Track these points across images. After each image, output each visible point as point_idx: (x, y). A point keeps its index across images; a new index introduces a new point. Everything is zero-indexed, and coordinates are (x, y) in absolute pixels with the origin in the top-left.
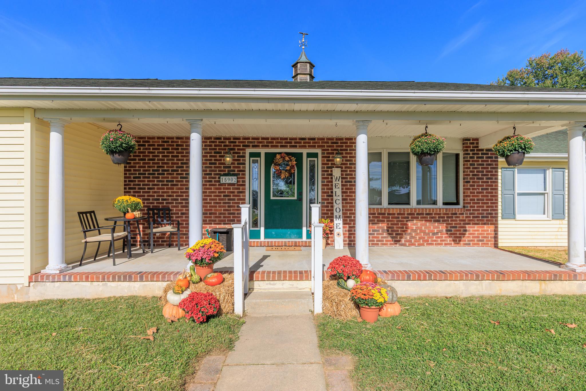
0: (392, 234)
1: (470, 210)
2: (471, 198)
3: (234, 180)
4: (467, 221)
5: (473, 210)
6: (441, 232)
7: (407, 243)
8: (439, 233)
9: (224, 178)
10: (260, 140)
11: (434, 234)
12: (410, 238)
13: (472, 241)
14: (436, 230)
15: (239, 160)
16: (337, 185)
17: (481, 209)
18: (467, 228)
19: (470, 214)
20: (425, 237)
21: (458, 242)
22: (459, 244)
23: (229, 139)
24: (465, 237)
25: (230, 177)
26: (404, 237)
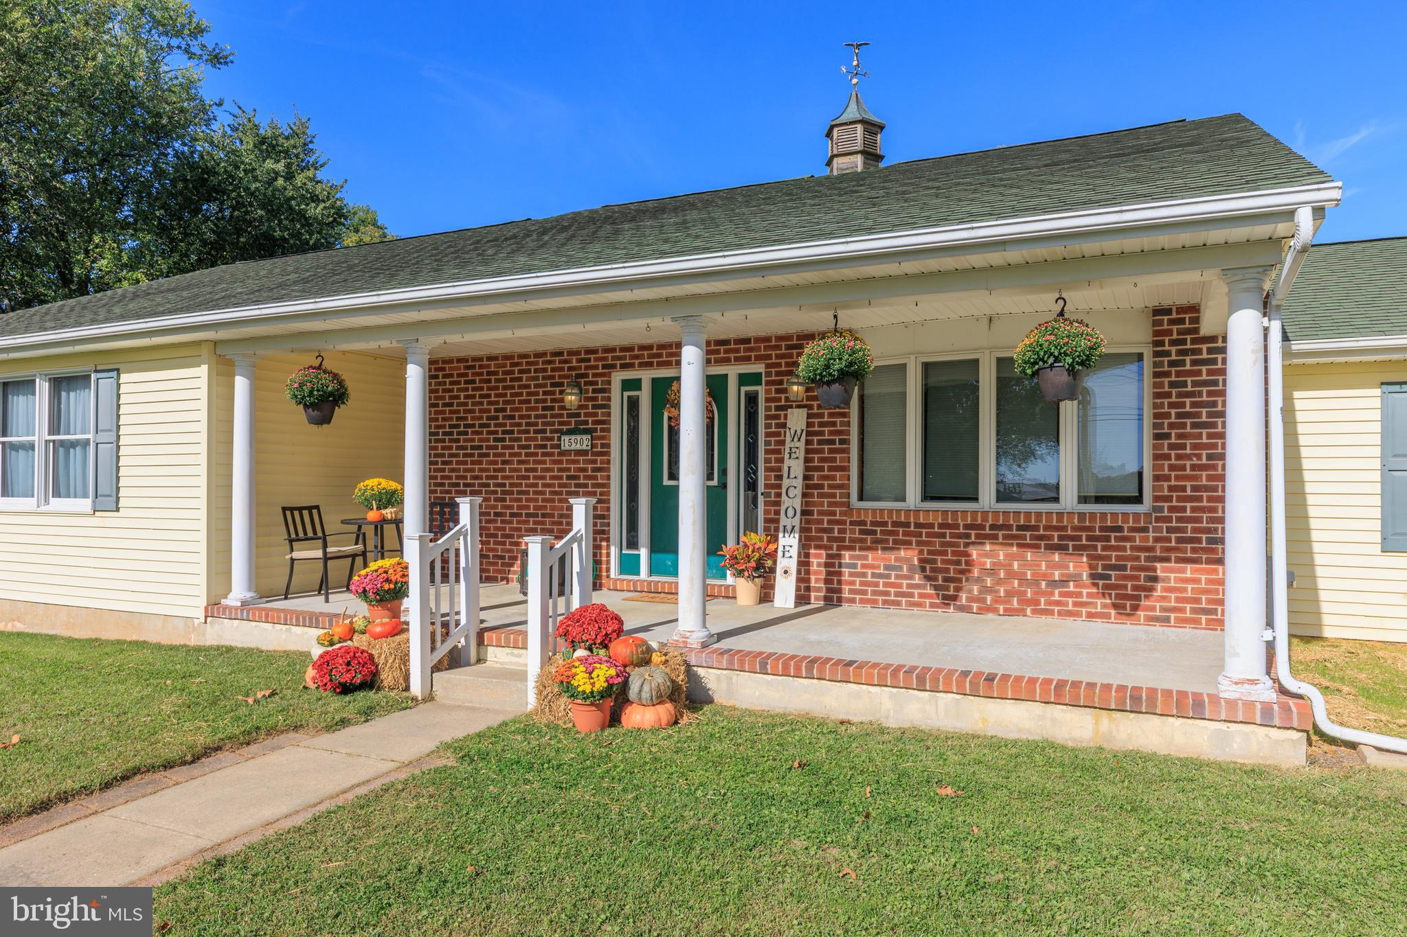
0: (936, 579)
1: (1169, 520)
2: (1173, 483)
3: (585, 443)
4: (1158, 550)
5: (1179, 520)
6: (1076, 579)
7: (975, 605)
8: (1071, 584)
9: (565, 438)
10: (636, 352)
11: (1053, 584)
12: (980, 592)
13: (1174, 610)
14: (1057, 573)
15: (597, 399)
16: (793, 450)
17: (1205, 515)
18: (1158, 571)
19: (1169, 530)
20: (1025, 592)
21: (1128, 611)
22: (1133, 618)
23: (577, 353)
24: (1152, 599)
25: (579, 437)
26: (964, 588)
